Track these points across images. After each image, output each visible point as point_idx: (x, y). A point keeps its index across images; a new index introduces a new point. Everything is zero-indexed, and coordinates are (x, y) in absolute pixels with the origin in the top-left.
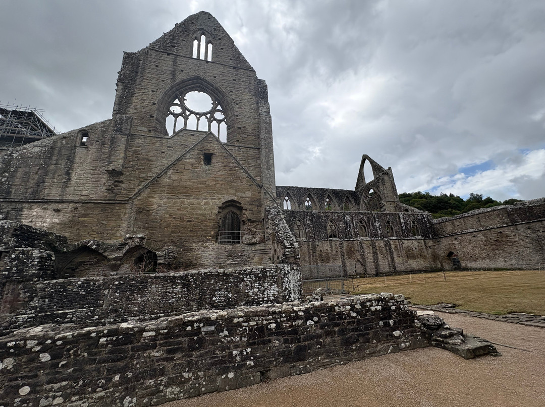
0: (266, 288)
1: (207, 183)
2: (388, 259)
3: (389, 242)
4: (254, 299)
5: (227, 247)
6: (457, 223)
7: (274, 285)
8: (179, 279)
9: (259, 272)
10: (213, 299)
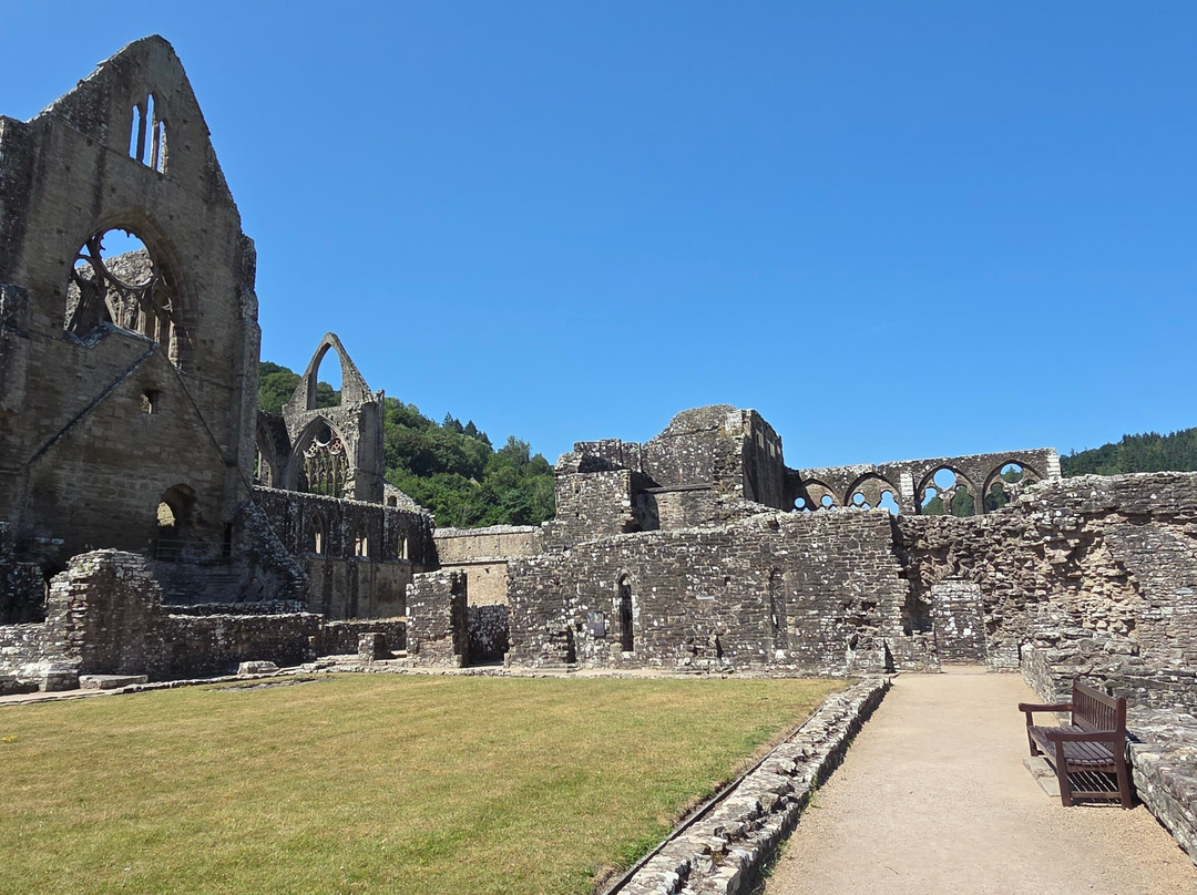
1: (148, 448)
2: (347, 600)
3: (355, 566)
5: (168, 567)
6: (469, 543)
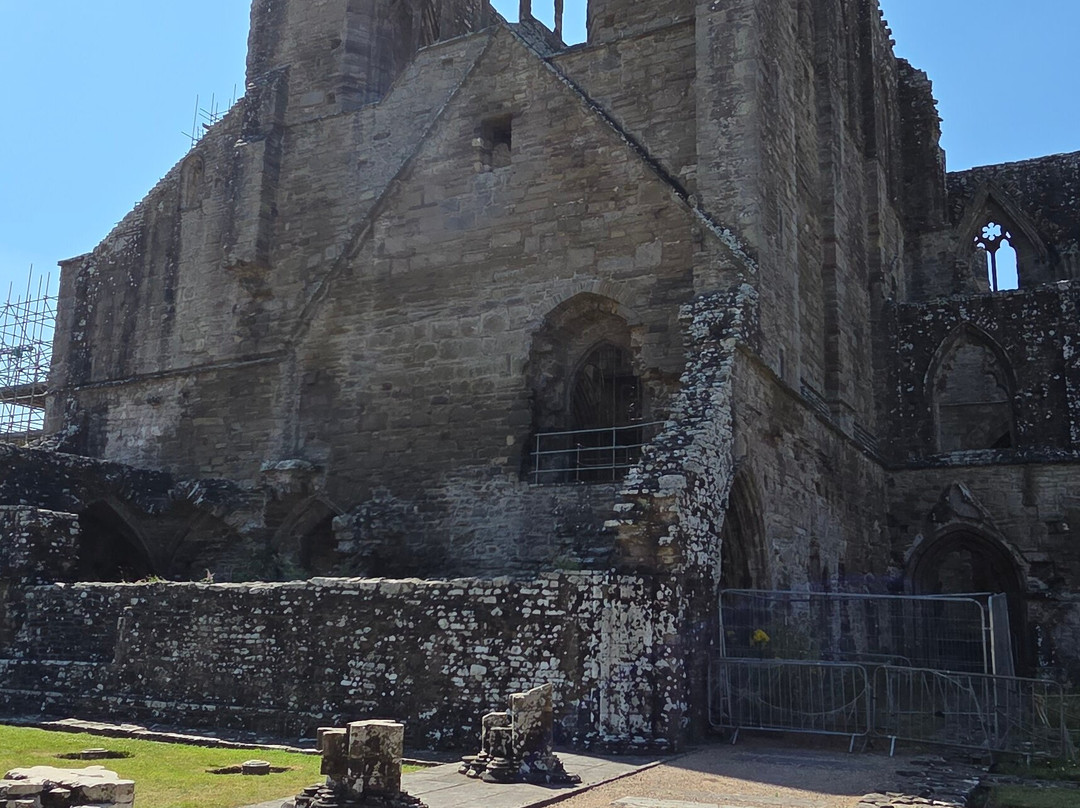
0: (516, 669)
1: (494, 243)
4: (468, 702)
5: (560, 498)
7: (548, 660)
8: (259, 602)
9: (494, 600)
10: (344, 683)
